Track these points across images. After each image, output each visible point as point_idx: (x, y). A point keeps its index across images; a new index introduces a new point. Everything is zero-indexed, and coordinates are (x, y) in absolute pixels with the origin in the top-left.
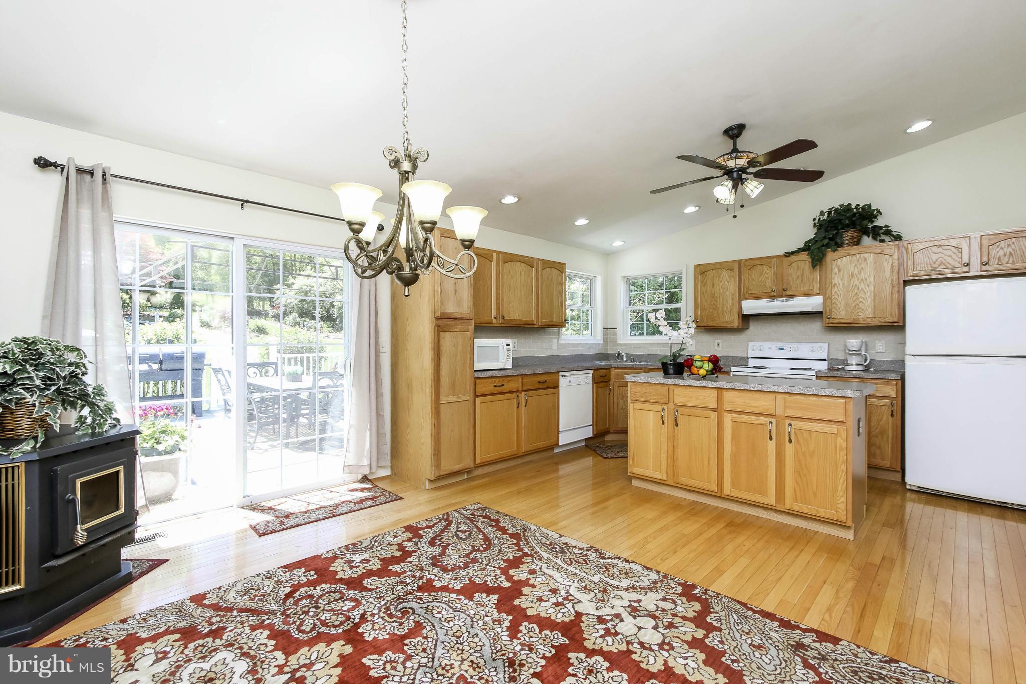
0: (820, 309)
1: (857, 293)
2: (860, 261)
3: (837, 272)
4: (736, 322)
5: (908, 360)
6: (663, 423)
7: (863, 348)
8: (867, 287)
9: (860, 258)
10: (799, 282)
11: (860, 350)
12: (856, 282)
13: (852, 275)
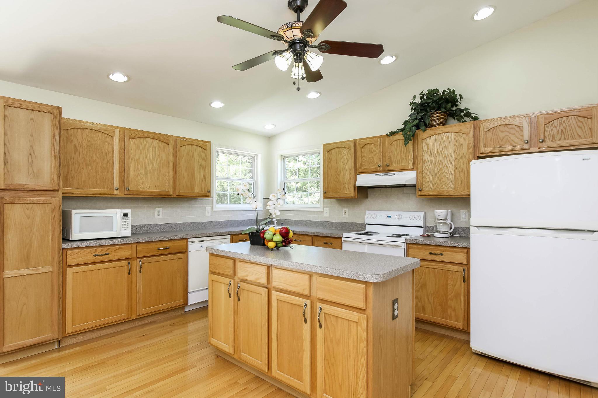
0: (414, 182)
1: (441, 168)
2: (444, 140)
3: (427, 150)
4: (352, 193)
5: (473, 230)
6: (230, 296)
7: (449, 217)
8: (449, 162)
9: (444, 136)
10: (398, 158)
11: (446, 219)
12: (441, 158)
13: (438, 153)
